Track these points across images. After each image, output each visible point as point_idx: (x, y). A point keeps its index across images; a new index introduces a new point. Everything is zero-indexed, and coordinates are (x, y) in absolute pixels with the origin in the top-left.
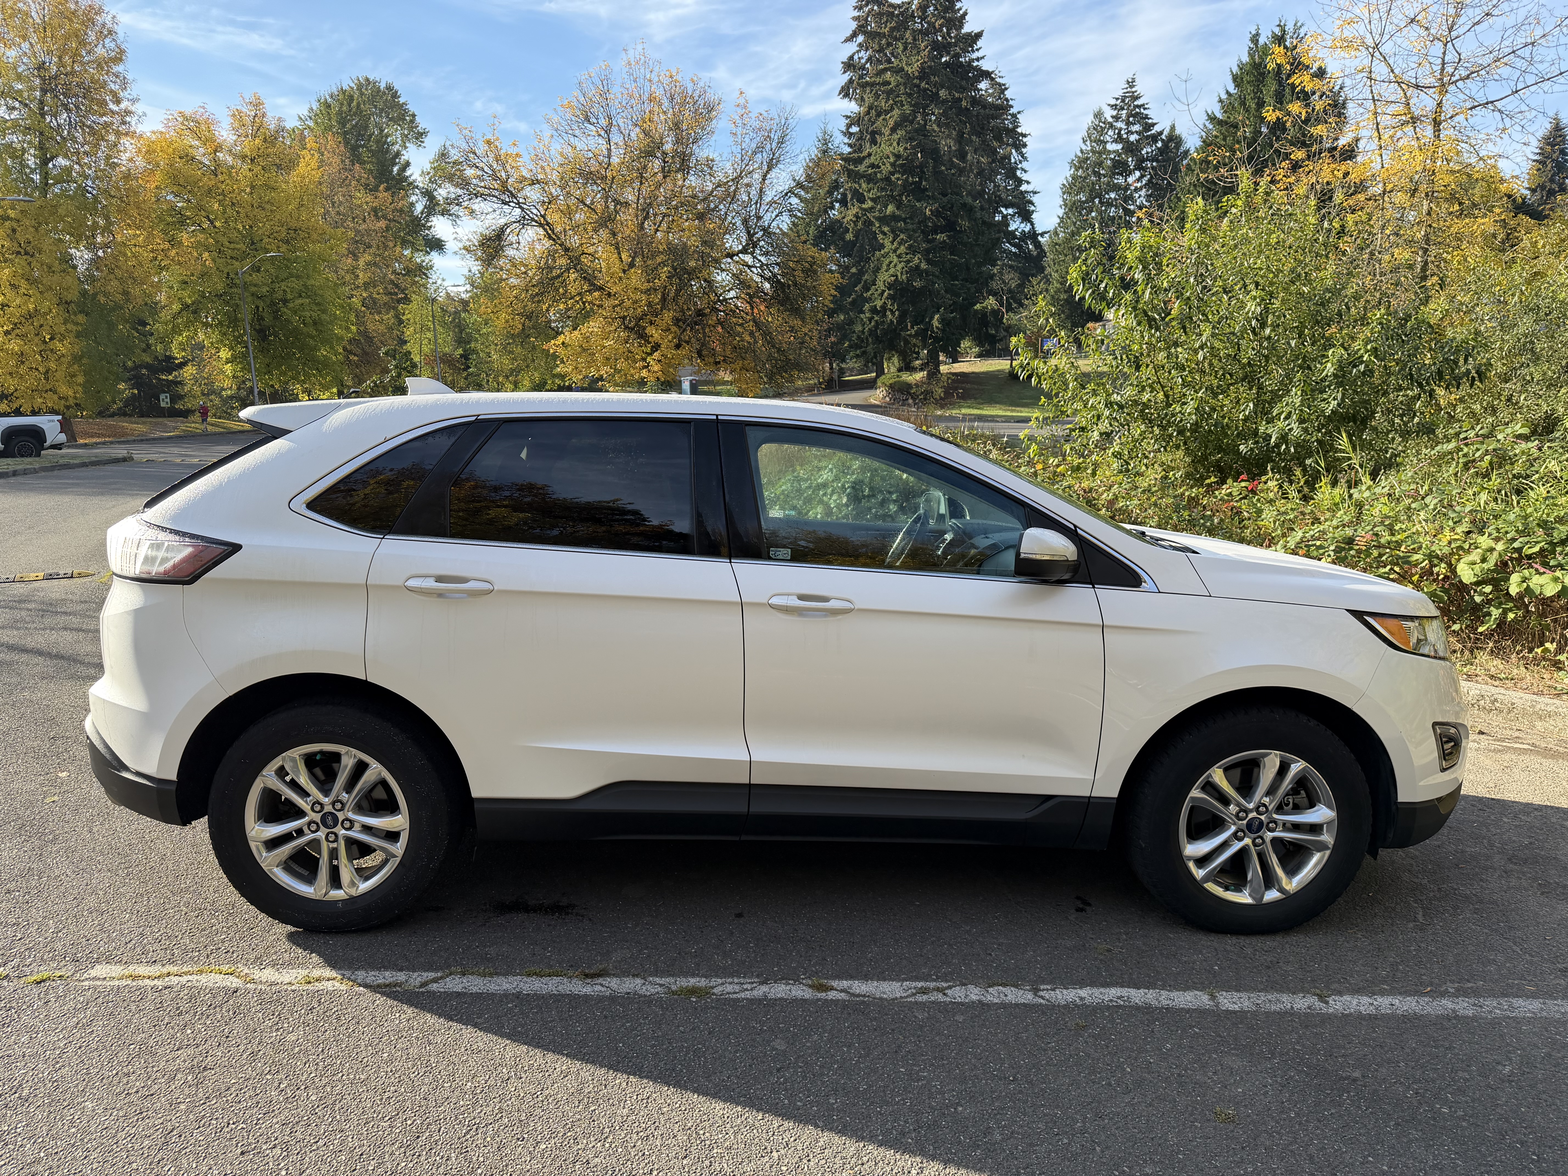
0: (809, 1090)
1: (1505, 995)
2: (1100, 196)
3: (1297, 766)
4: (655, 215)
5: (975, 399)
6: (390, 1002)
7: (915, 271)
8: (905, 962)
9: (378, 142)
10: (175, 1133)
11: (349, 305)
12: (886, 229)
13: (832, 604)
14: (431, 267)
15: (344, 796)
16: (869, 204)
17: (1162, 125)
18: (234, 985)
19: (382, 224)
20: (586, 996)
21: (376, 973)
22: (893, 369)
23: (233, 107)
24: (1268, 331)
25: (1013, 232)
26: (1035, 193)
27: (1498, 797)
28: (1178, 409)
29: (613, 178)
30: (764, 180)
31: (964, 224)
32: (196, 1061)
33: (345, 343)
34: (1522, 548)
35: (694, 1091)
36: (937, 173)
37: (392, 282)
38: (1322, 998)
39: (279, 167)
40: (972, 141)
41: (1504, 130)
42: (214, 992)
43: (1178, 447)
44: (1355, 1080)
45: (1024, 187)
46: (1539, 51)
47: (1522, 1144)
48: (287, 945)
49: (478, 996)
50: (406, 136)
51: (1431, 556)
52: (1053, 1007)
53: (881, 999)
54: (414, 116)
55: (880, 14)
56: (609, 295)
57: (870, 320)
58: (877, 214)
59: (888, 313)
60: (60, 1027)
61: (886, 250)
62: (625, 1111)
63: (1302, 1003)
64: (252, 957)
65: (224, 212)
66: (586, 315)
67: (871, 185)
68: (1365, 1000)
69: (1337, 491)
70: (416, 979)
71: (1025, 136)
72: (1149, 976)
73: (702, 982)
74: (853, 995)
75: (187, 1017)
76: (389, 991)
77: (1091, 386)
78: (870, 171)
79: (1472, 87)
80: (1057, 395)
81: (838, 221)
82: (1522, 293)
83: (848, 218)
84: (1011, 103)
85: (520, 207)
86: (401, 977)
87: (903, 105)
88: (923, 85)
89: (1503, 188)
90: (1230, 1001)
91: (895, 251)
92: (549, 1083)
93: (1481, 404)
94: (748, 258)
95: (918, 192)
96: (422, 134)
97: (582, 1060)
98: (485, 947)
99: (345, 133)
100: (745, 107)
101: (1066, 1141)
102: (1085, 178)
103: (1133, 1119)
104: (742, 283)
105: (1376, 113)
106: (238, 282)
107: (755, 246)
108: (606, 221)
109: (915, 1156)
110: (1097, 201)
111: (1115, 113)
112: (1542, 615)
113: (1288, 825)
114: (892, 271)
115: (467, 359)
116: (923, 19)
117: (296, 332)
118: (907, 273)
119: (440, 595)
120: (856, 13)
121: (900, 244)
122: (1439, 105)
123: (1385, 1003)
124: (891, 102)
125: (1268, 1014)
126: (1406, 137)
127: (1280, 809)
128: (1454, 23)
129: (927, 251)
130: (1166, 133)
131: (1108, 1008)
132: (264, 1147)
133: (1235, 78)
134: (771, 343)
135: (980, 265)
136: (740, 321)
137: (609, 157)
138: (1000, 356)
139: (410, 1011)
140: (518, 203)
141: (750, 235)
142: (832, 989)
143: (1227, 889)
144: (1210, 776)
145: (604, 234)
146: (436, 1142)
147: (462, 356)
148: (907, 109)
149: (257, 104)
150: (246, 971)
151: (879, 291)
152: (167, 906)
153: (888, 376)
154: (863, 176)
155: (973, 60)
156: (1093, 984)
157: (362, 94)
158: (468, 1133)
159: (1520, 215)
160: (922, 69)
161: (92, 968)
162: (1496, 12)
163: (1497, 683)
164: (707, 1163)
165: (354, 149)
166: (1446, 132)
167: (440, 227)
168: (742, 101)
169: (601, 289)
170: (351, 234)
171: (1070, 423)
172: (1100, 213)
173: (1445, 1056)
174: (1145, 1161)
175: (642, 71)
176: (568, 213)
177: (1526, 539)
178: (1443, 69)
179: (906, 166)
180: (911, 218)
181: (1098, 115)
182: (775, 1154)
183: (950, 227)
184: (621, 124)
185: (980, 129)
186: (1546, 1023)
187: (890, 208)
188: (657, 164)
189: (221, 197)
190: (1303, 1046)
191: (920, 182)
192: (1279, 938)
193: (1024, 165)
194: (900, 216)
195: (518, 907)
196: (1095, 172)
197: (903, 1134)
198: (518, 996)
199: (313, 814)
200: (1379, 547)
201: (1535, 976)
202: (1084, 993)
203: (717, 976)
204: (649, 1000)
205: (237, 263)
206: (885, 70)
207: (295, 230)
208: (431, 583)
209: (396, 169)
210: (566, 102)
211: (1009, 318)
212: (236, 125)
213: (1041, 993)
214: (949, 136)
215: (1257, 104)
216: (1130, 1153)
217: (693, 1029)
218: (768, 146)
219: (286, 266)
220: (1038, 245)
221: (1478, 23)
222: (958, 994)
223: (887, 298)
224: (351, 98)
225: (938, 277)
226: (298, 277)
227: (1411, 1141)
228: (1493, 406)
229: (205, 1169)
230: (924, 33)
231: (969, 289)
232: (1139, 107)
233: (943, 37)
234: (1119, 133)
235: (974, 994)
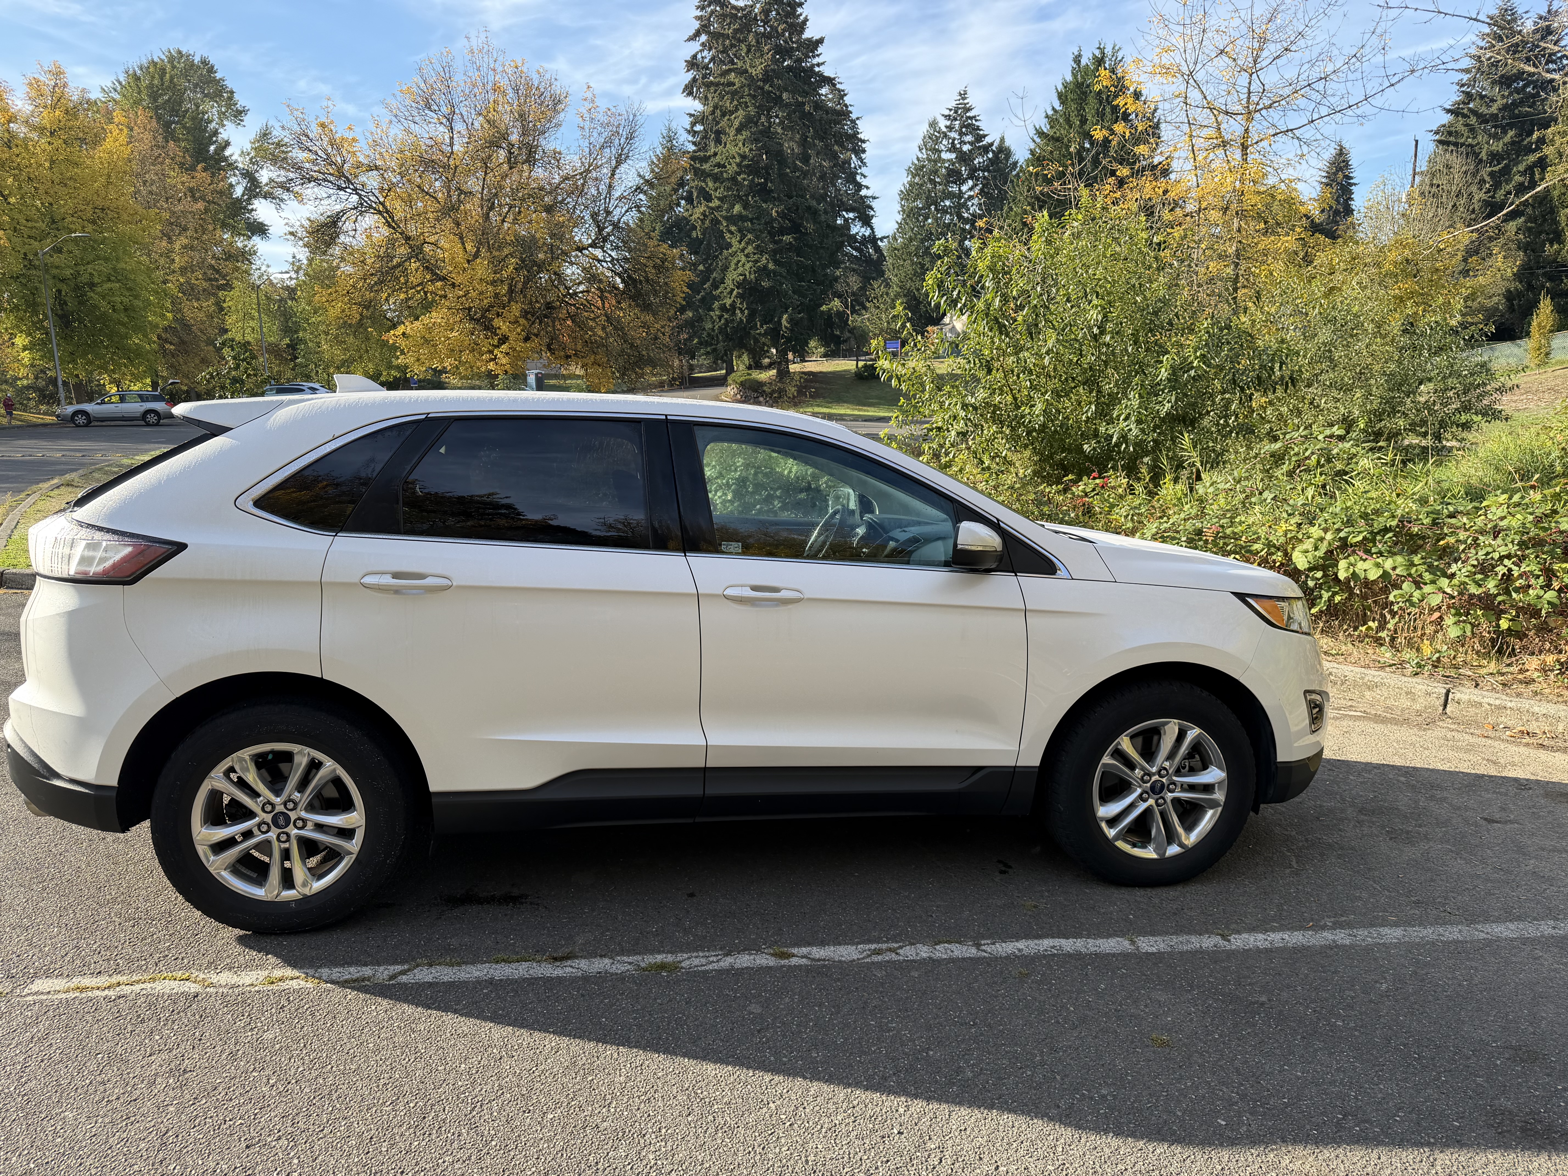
0: (791, 1047)
1: (1372, 925)
2: (936, 204)
3: (1193, 733)
4: (500, 206)
5: (824, 398)
6: (362, 996)
7: (763, 271)
8: (855, 928)
9: (193, 119)
10: (170, 1133)
11: (164, 291)
12: (733, 228)
13: (783, 594)
14: (255, 253)
15: (297, 795)
16: (715, 203)
17: (992, 137)
18: (193, 990)
19: (201, 205)
20: (558, 977)
21: (341, 969)
22: (742, 367)
23: (30, 75)
24: (1108, 338)
25: (854, 236)
26: (874, 198)
27: (1343, 758)
28: (1027, 411)
29: (456, 167)
30: (613, 175)
31: (810, 227)
32: (173, 1065)
33: (159, 331)
34: (1347, 538)
35: (684, 1055)
36: (782, 175)
37: (212, 267)
38: (1224, 937)
39: (83, 141)
40: (815, 145)
41: (1303, 155)
42: (174, 999)
43: (1026, 446)
44: (1263, 1004)
45: (863, 192)
46: (1332, 86)
47: (1404, 1045)
48: (239, 949)
49: (451, 984)
50: (224, 113)
51: (1269, 545)
52: (994, 960)
53: (840, 961)
54: (232, 92)
55: (723, 16)
56: (453, 285)
57: (720, 317)
58: (724, 213)
59: (738, 311)
60: (14, 1042)
61: (734, 249)
62: (622, 1079)
63: (1209, 942)
64: (205, 962)
65: (20, 188)
66: (427, 306)
67: (717, 184)
68: (1261, 936)
69: (1179, 487)
70: (383, 973)
71: (864, 141)
72: (1075, 927)
73: (670, 958)
74: (813, 960)
75: (152, 1024)
76: (357, 985)
77: (947, 388)
78: (716, 170)
79: (1274, 115)
80: (914, 396)
81: (685, 218)
82: (1321, 305)
83: (695, 216)
84: (850, 109)
85: (357, 194)
86: (367, 971)
87: (747, 107)
88: (767, 87)
89: (1302, 209)
90: (1148, 944)
91: (743, 250)
92: (541, 1058)
93: (1288, 407)
94: (598, 253)
95: (764, 192)
96: (241, 112)
97: (569, 1036)
98: (446, 938)
99: (157, 108)
100: (593, 101)
101: (1029, 1073)
102: (922, 185)
103: (1084, 1050)
104: (592, 278)
105: (1191, 136)
106: (37, 263)
107: (605, 240)
108: (450, 210)
109: (899, 1096)
110: (933, 208)
111: (948, 123)
112: (1364, 597)
113: (1185, 786)
114: (740, 270)
115: (295, 349)
116: (766, 22)
117: (104, 318)
118: (755, 272)
119: (397, 591)
120: (699, 13)
121: (747, 243)
122: (1247, 131)
123: (1278, 938)
124: (735, 102)
125: (1181, 953)
126: (1218, 159)
127: (1178, 772)
128: (1258, 56)
129: (774, 252)
130: (996, 144)
131: (1044, 956)
132: (269, 1140)
133: (1060, 96)
134: (624, 338)
135: (824, 267)
136: (592, 315)
137: (452, 145)
138: (845, 356)
139: (385, 1003)
140: (355, 189)
141: (600, 229)
142: (793, 955)
143: (1134, 845)
144: (1119, 743)
145: (448, 223)
146: (444, 1120)
147: (288, 345)
148: (752, 110)
149: (58, 73)
150: (202, 976)
151: (729, 290)
152: (97, 918)
153: (739, 374)
154: (709, 175)
155: (813, 66)
156: (1027, 937)
157: (174, 67)
158: (473, 1109)
159: (1317, 235)
160: (766, 72)
161: (32, 983)
162: (1293, 48)
163: (1330, 658)
164: (711, 1118)
165: (167, 125)
166: (1252, 156)
167: (262, 210)
168: (589, 95)
169: (443, 279)
170: (166, 215)
171: (927, 422)
172: (936, 219)
173: (1333, 979)
174: (1100, 1084)
175: (486, 59)
176: (409, 202)
177: (1351, 529)
178: (1249, 98)
179: (752, 167)
180: (758, 218)
181: (933, 124)
182: (771, 1105)
183: (796, 229)
184: (465, 113)
185: (823, 133)
186: (1409, 947)
187: (737, 208)
188: (502, 154)
189: (16, 172)
190: (1216, 978)
191: (765, 183)
192: (1179, 888)
193: (864, 170)
194: (747, 216)
195: (468, 899)
196: (931, 180)
197: (885, 1079)
198: (491, 982)
199: (264, 815)
200: (1224, 538)
201: (1395, 908)
202: (1021, 944)
203: (682, 951)
204: (621, 978)
205: (37, 243)
206: (730, 71)
207: (103, 209)
208: (388, 580)
209: (212, 148)
210: (405, 88)
211: (853, 320)
212: (33, 94)
213: (983, 948)
214: (792, 139)
215: (1081, 121)
216: (1086, 1079)
217: (670, 1001)
218: (617, 141)
219: (93, 247)
220: (878, 249)
221: (1278, 57)
222: (909, 952)
223: (736, 297)
224: (163, 71)
225: (785, 278)
226: (106, 260)
227: (1316, 1050)
228: (1298, 409)
229: (213, 1165)
230: (767, 36)
231: (815, 290)
232: (971, 118)
233: (785, 42)
234: (953, 143)
235: (924, 951)
